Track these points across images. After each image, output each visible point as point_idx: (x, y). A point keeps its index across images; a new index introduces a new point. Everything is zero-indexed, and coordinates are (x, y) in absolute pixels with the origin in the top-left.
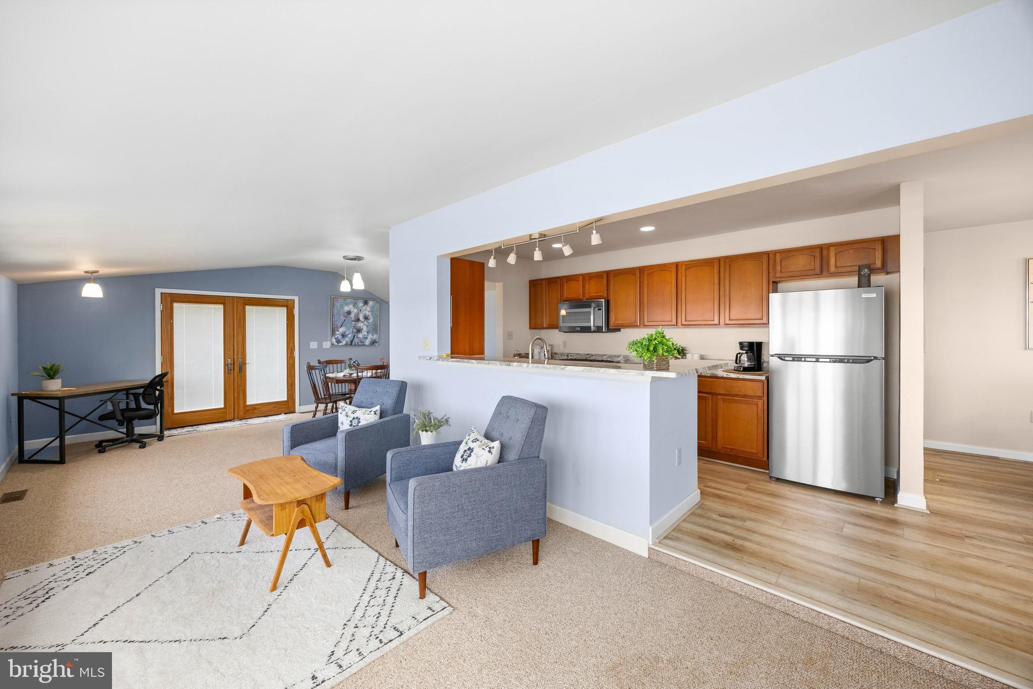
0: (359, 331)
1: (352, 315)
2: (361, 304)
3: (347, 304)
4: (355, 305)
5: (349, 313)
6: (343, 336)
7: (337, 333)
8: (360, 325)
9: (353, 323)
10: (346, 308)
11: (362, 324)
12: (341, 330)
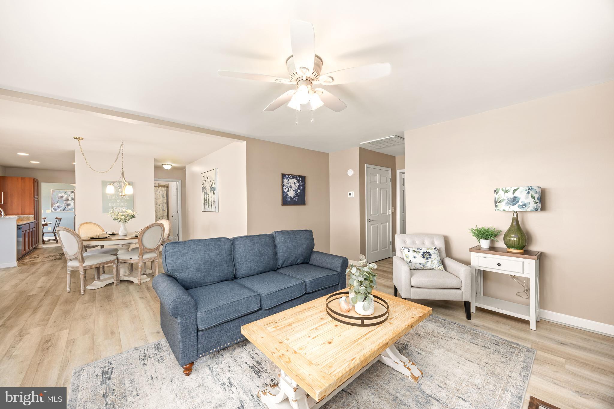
0: (68, 205)
1: (64, 198)
2: (69, 193)
3: (61, 193)
4: (65, 193)
5: (62, 197)
6: (58, 207)
7: (54, 206)
8: (68, 202)
9: (65, 202)
10: (60, 195)
11: (70, 202)
12: (57, 205)
